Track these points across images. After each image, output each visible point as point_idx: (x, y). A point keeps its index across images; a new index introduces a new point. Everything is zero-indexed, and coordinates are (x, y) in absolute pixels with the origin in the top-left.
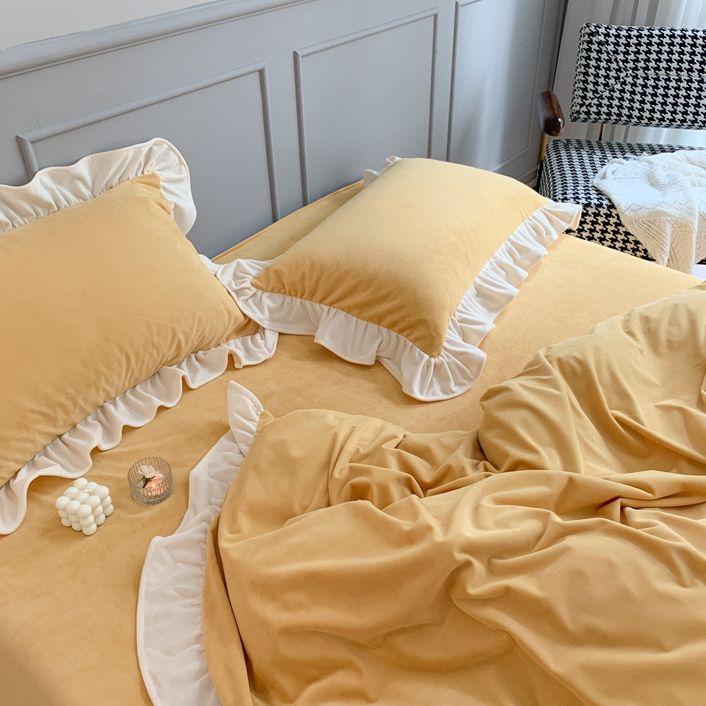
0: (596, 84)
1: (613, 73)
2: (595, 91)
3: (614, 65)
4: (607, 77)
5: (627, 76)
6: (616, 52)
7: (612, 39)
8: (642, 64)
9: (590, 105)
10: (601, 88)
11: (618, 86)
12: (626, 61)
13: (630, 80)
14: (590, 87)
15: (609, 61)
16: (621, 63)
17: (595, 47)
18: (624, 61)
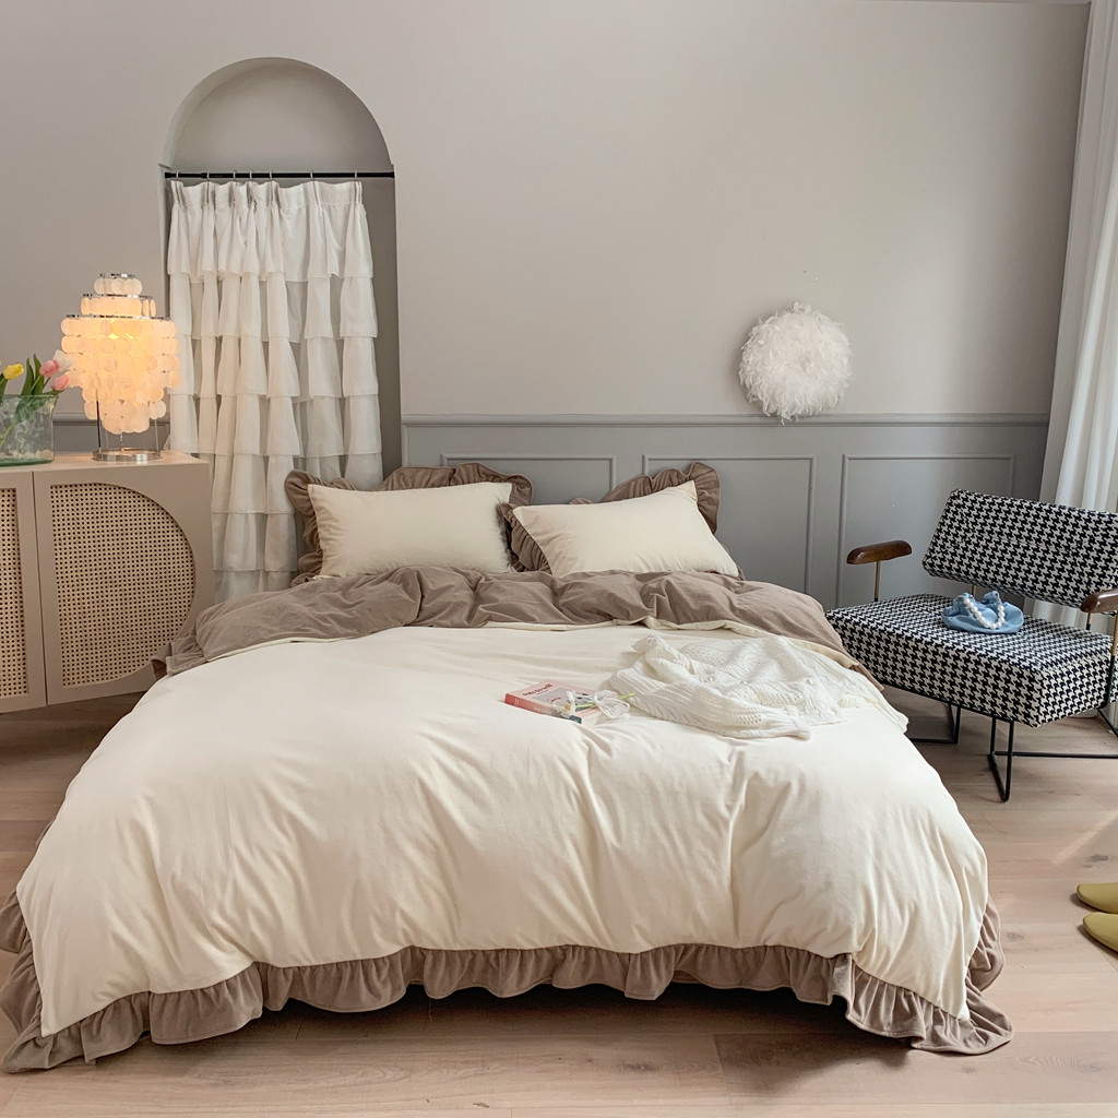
0: (945, 540)
1: (961, 533)
2: (943, 547)
3: (964, 526)
4: (956, 535)
5: (973, 536)
6: (969, 515)
7: (969, 504)
8: (988, 528)
9: (935, 558)
10: (948, 544)
11: (963, 545)
12: (975, 523)
13: (974, 540)
14: (940, 542)
15: (961, 522)
16: (970, 525)
17: (953, 508)
18: (973, 523)
